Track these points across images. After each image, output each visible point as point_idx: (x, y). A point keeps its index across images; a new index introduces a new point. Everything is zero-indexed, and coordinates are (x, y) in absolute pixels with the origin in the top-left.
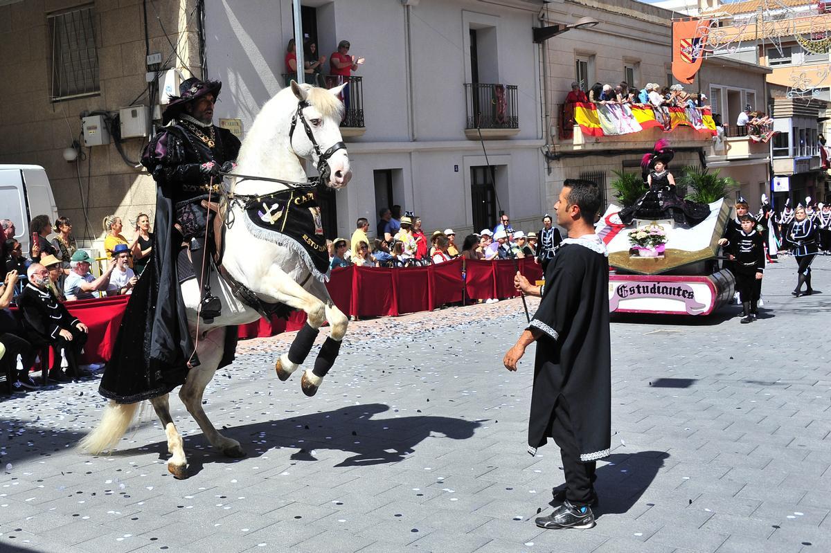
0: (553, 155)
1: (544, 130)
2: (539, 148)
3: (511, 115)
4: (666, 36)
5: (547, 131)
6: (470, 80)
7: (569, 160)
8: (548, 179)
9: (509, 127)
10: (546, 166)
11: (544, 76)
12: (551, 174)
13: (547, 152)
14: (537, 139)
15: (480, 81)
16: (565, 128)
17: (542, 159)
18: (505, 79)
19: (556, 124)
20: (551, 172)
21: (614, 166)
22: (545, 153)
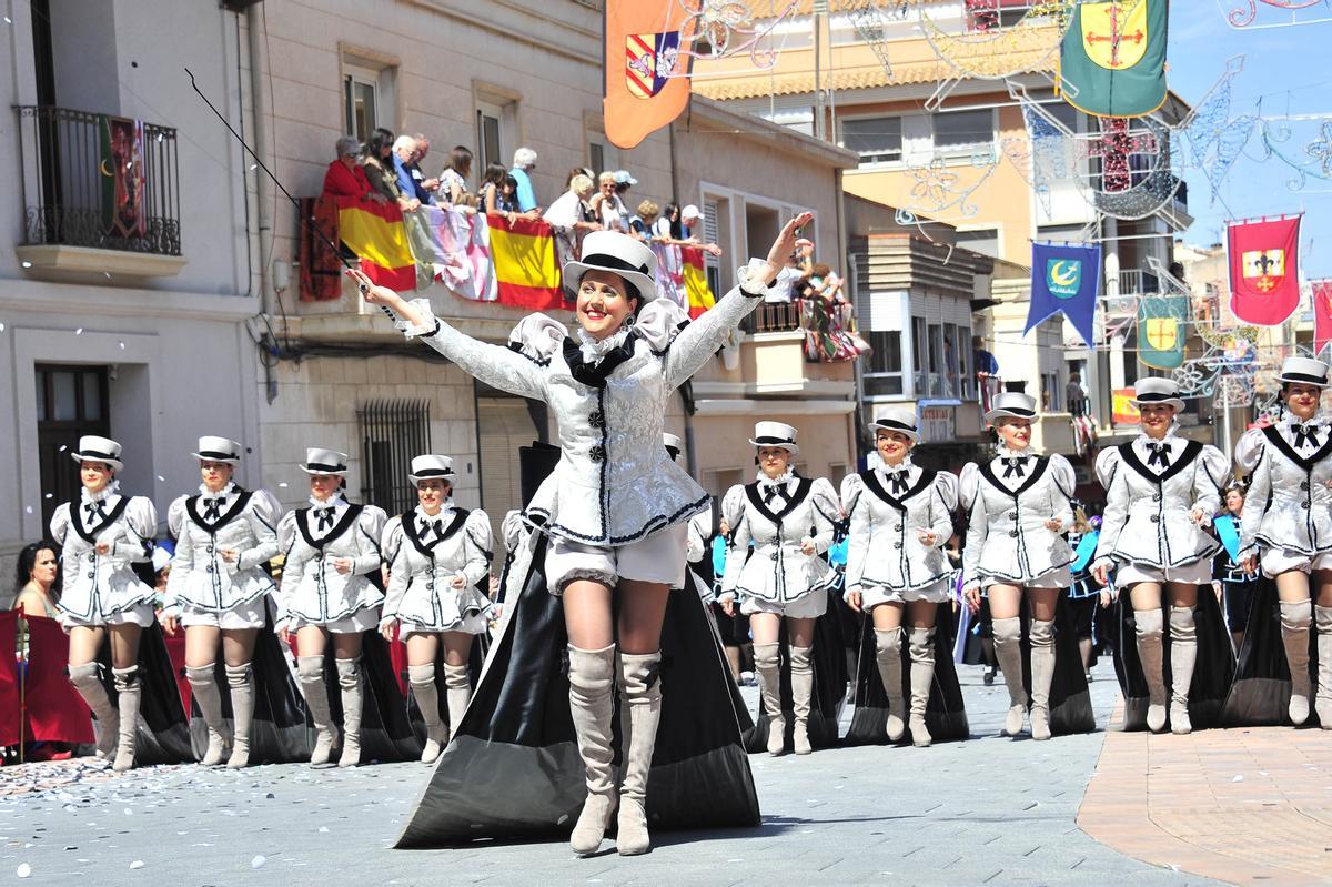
0: (282, 344)
1: (256, 269)
2: (244, 323)
3: (159, 214)
4: (585, 33)
5: (263, 275)
6: (29, 95)
7: (326, 364)
8: (267, 413)
9: (153, 250)
10: (262, 376)
11: (254, 111)
12: (276, 400)
13: (265, 336)
14: (236, 293)
15: (62, 98)
16: (317, 267)
17: (251, 357)
18: (139, 101)
19: (288, 256)
20: (275, 395)
21: (451, 389)
22: (259, 339)
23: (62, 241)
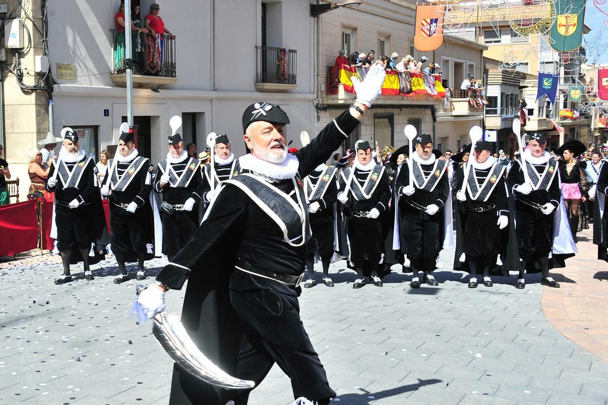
0: (322, 106)
1: (316, 86)
2: (311, 101)
4: (411, 16)
5: (318, 88)
6: (260, 44)
7: (332, 110)
8: (317, 125)
9: (289, 83)
10: (316, 115)
11: (317, 44)
12: (319, 122)
13: (317, 104)
14: (310, 93)
15: (268, 45)
17: (314, 109)
18: (287, 45)
19: (325, 82)
20: (319, 120)
21: (367, 117)
22: (316, 105)
23: (266, 82)
